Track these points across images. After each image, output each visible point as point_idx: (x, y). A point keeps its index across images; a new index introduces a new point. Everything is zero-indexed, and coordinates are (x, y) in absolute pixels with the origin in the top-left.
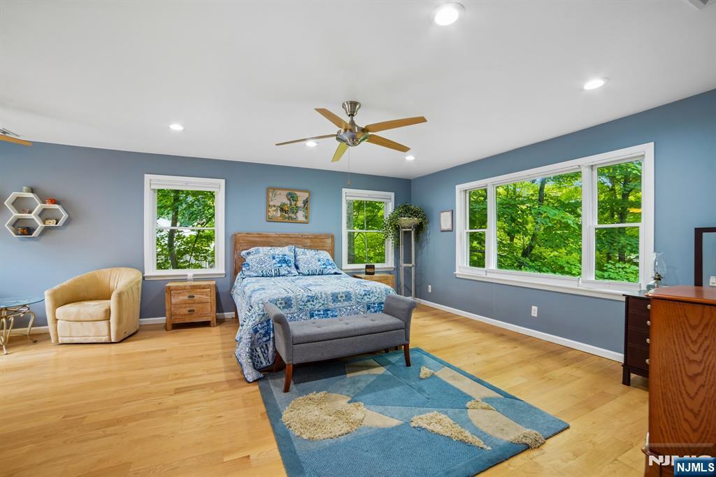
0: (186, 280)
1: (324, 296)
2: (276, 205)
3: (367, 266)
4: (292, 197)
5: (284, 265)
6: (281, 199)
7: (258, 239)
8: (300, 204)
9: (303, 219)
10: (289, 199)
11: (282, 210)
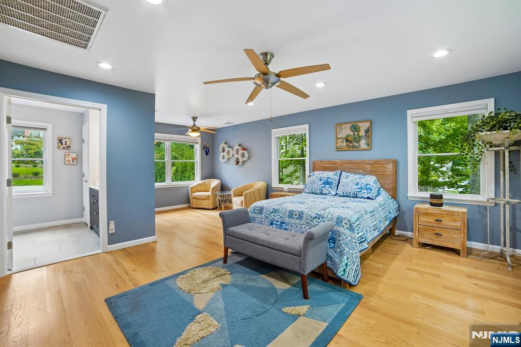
0: (283, 191)
1: (284, 210)
2: (342, 137)
3: (431, 195)
4: (355, 128)
5: (327, 186)
6: (346, 131)
7: (328, 165)
8: (362, 133)
9: (366, 147)
10: (353, 131)
11: (347, 140)
